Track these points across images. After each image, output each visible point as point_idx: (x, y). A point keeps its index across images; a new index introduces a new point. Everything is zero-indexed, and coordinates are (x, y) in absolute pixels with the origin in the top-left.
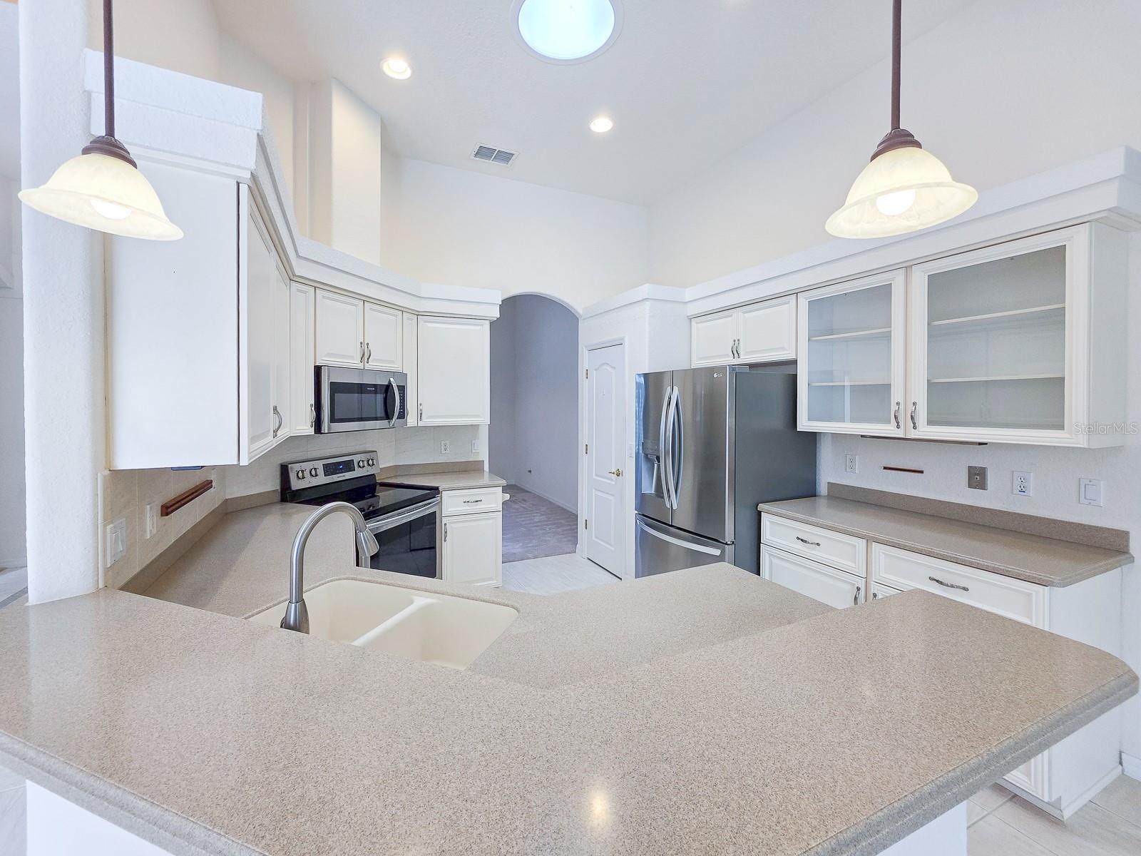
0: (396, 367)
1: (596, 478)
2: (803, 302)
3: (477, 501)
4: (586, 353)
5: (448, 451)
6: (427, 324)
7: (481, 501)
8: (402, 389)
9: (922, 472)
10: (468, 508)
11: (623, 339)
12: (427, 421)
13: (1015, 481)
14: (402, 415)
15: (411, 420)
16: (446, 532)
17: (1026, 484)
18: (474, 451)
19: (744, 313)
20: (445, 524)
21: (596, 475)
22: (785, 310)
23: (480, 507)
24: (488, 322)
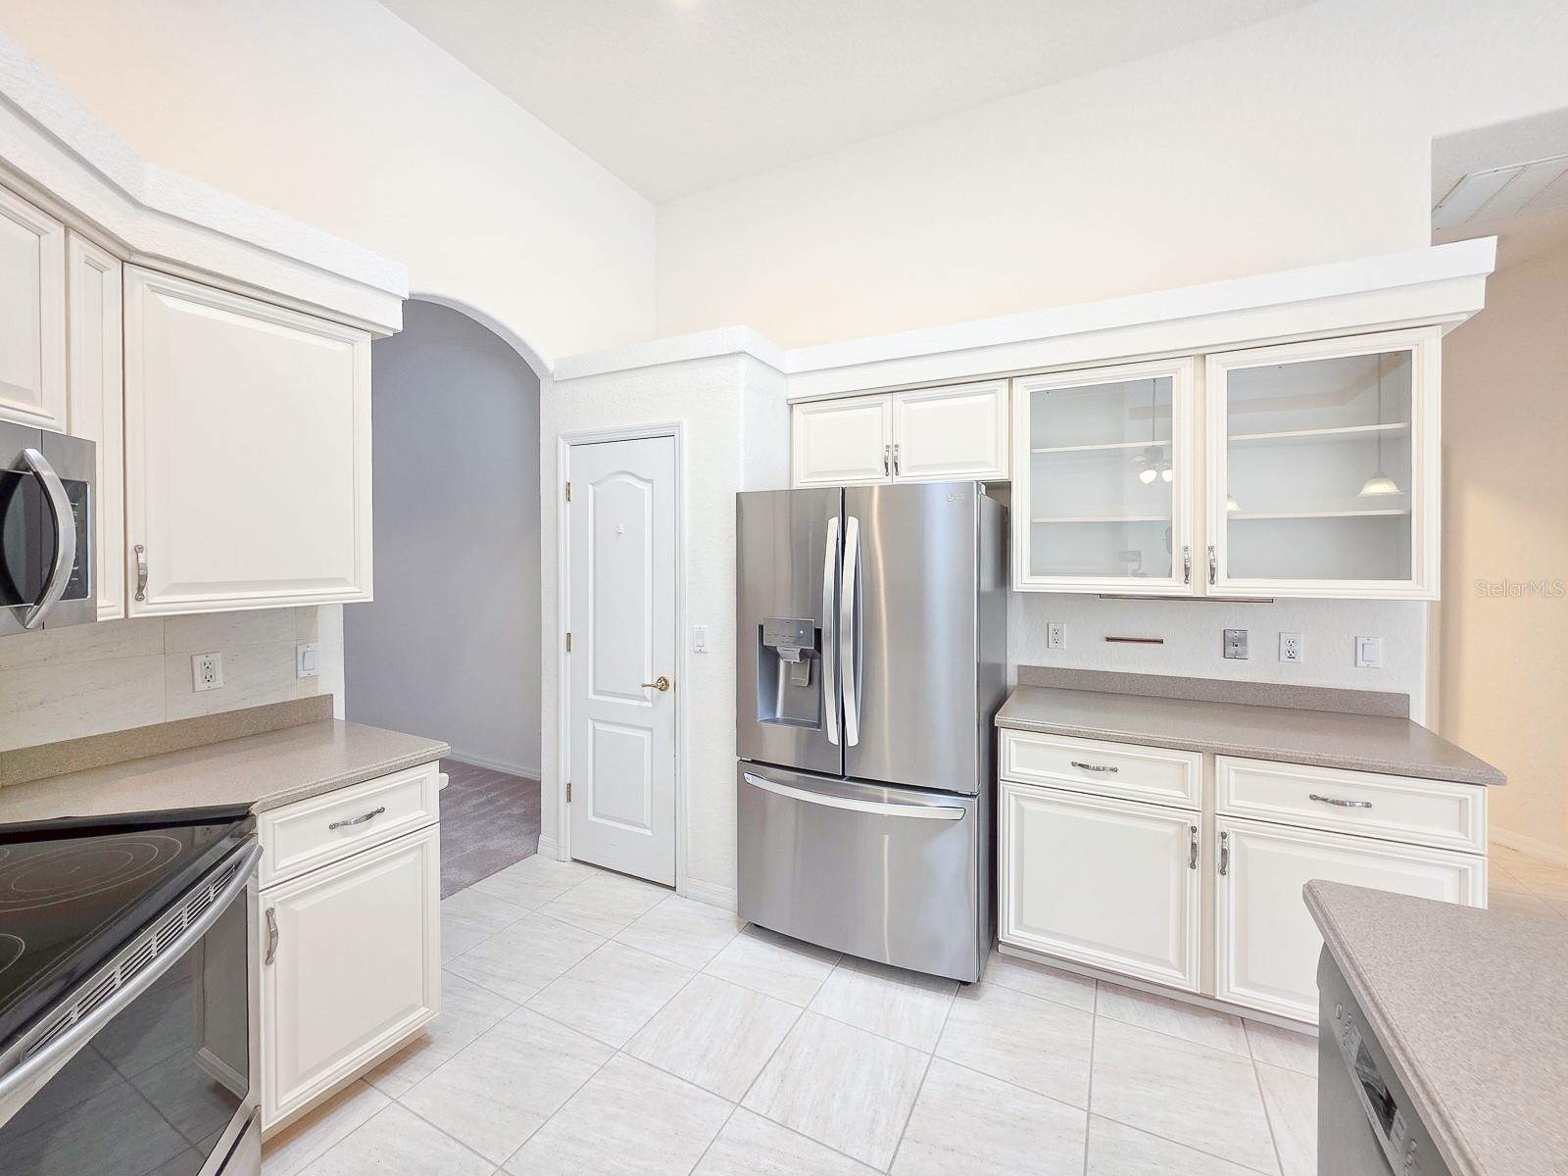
0: (46, 415)
1: (595, 697)
2: (1022, 391)
3: (370, 816)
4: (565, 449)
5: (219, 682)
6: (163, 298)
7: (381, 811)
8: (78, 492)
9: (1161, 642)
10: (348, 840)
11: (678, 426)
12: (159, 602)
13: (1282, 645)
14: (79, 587)
15: (108, 600)
16: (273, 935)
17: (1297, 648)
18: (302, 674)
19: (906, 402)
20: (270, 913)
21: (596, 692)
22: (987, 402)
23: (379, 827)
24: (368, 338)
